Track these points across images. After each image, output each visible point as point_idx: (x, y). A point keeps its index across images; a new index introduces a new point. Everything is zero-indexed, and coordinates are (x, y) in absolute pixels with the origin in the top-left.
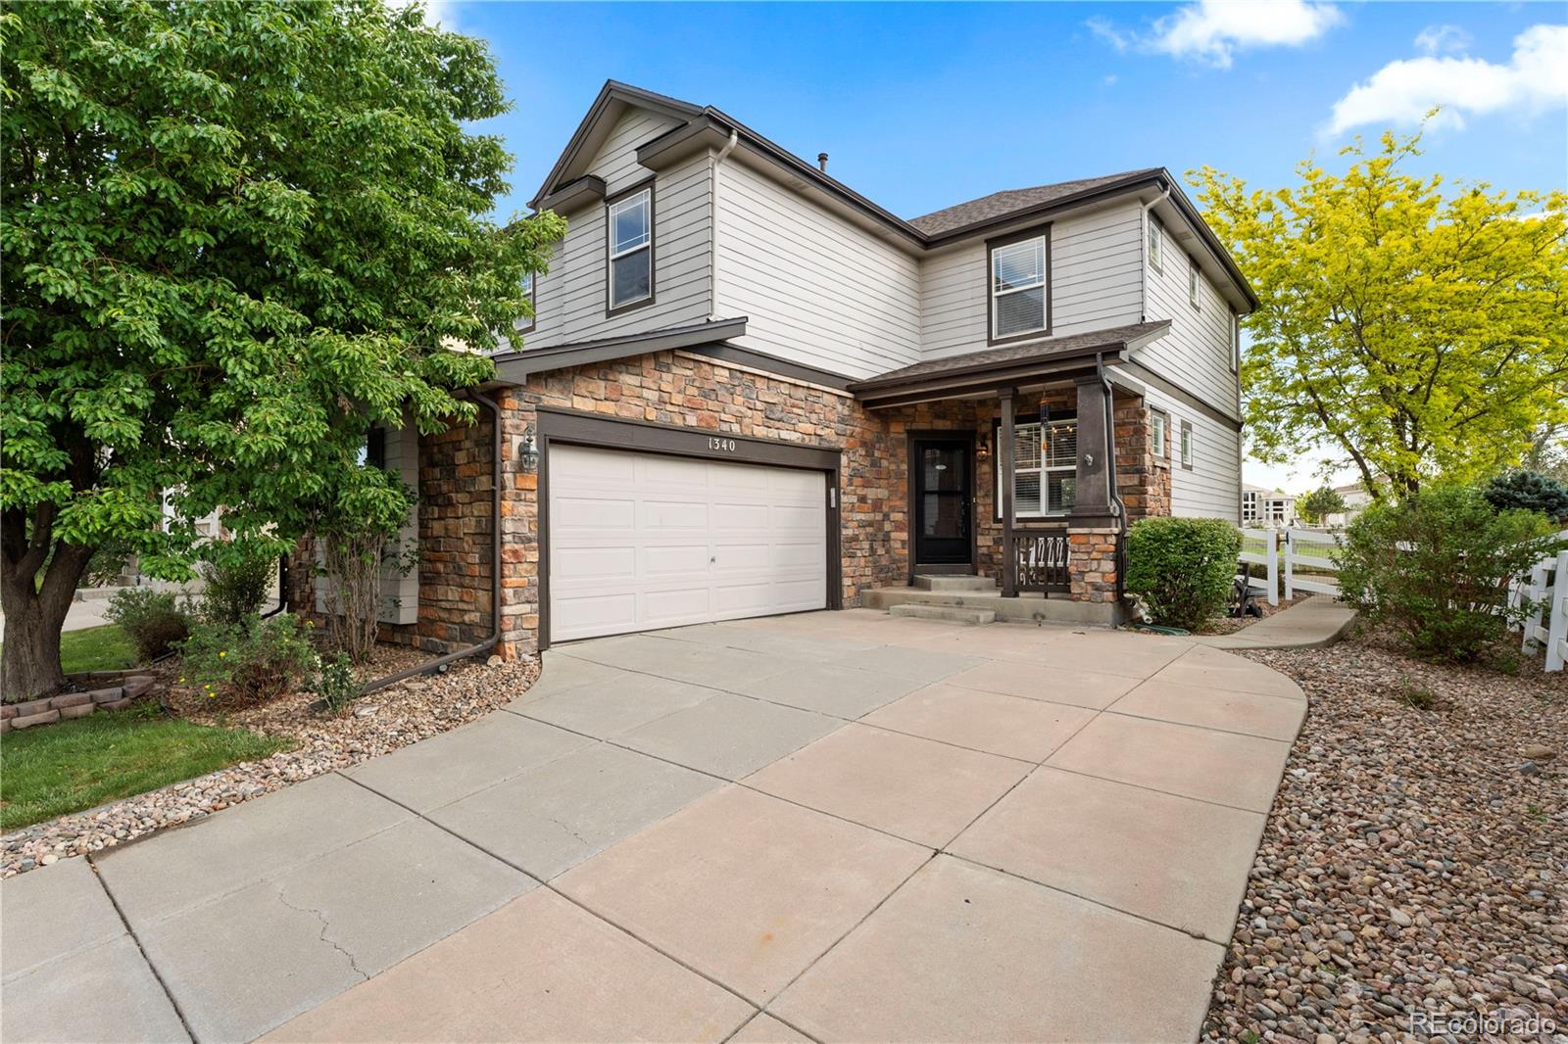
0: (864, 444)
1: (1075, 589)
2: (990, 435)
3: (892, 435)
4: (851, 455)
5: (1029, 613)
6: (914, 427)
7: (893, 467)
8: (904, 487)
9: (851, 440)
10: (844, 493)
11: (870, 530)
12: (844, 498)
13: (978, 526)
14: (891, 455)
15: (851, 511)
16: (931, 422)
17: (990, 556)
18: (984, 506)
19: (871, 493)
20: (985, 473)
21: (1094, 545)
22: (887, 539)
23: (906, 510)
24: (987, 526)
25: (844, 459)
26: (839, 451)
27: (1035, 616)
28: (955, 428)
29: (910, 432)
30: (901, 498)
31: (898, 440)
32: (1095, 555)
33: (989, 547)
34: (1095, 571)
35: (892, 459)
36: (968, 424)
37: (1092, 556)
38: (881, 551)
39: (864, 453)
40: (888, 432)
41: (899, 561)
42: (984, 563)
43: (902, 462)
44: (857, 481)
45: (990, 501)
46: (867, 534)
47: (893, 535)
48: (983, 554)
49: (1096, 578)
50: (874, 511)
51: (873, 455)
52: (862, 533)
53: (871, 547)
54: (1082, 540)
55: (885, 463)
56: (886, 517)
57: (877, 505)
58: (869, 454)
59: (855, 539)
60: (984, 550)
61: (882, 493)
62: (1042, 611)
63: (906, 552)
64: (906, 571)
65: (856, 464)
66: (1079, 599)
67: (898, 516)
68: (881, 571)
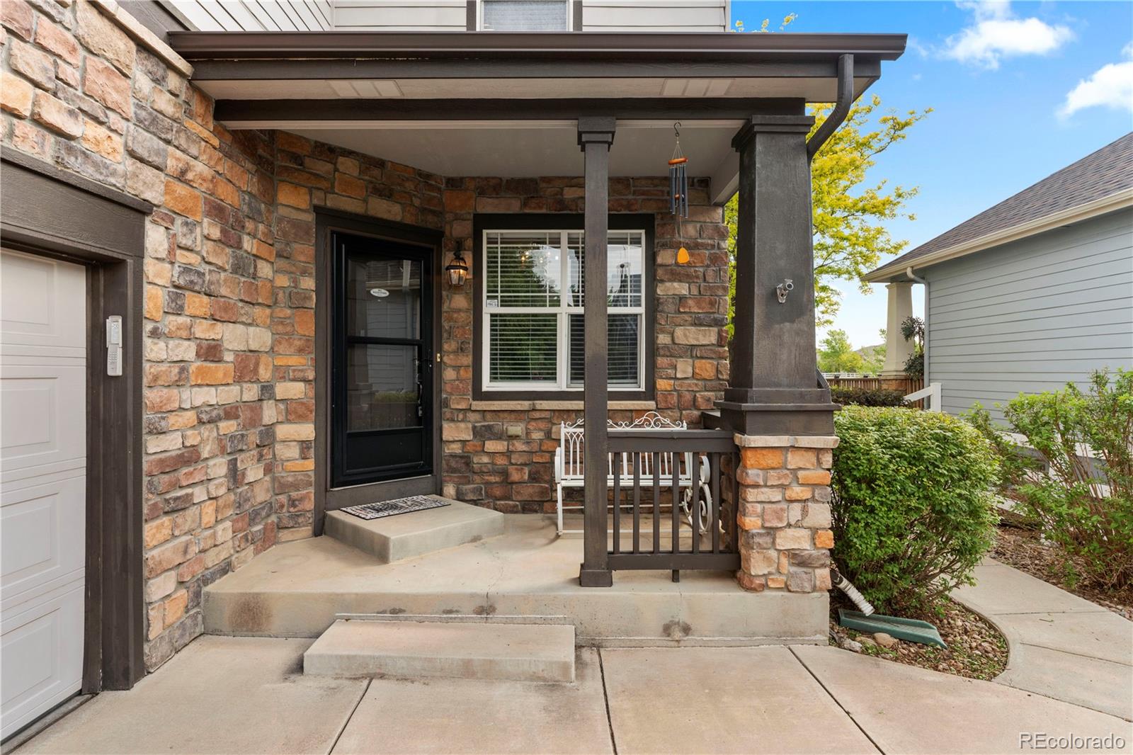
0: (217, 211)
1: (757, 566)
2: (469, 243)
3: (282, 211)
4: (178, 227)
5: (653, 624)
6: (331, 202)
7: (283, 281)
8: (306, 326)
9: (181, 189)
10: (155, 334)
11: (228, 427)
12: (153, 349)
13: (445, 404)
14: (279, 255)
15: (178, 384)
16: (365, 201)
17: (466, 459)
18: (457, 368)
19: (234, 338)
20: (459, 311)
21: (794, 471)
22: (268, 438)
23: (311, 375)
24: (463, 406)
25: (155, 237)
26: (141, 210)
27: (667, 630)
28: (409, 220)
29: (322, 213)
30: (301, 351)
31: (295, 224)
32: (797, 491)
33: (464, 442)
34: (798, 525)
35: (281, 263)
36: (430, 218)
37: (789, 494)
38: (254, 473)
39: (216, 233)
40: (272, 202)
41: (296, 486)
42: (454, 470)
43: (304, 273)
44: (196, 303)
45: (468, 360)
46: (220, 439)
47: (282, 431)
48: (453, 456)
49: (795, 540)
50: (239, 380)
51: (239, 247)
52: (206, 441)
53: (233, 466)
54: (772, 460)
55: (265, 270)
56: (267, 391)
57: (246, 367)
58: (229, 240)
59: (190, 457)
60: (456, 449)
61: (259, 338)
62: (683, 617)
63: (310, 464)
64: (309, 505)
65: (193, 259)
66: (764, 586)
67: (294, 390)
68: (253, 518)
